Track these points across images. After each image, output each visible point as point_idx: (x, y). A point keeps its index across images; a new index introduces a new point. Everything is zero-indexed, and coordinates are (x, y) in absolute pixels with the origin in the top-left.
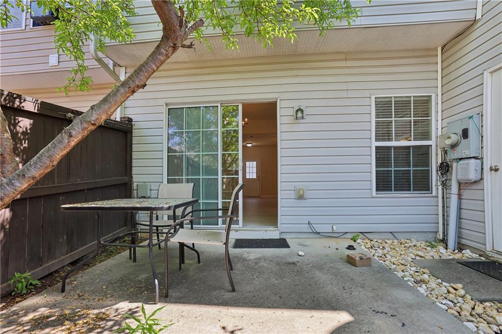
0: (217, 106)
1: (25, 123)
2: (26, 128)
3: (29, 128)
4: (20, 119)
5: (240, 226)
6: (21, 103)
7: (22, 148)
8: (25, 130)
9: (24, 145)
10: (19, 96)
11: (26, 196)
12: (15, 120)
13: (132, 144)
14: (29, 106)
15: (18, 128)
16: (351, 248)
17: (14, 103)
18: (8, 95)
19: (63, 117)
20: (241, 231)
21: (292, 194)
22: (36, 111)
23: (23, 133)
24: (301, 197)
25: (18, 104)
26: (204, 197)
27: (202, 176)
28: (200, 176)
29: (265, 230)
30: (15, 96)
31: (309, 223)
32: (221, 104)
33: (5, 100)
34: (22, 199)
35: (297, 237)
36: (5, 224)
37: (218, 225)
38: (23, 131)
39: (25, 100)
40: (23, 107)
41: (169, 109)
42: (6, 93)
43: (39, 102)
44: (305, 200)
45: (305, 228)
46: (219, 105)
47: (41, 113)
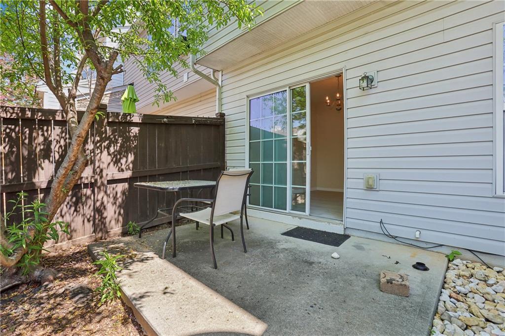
0: (286, 90)
1: (135, 130)
2: (136, 133)
3: (137, 132)
4: (132, 128)
5: (307, 214)
6: (130, 118)
7: (133, 146)
8: (135, 134)
9: (135, 144)
10: (130, 114)
11: (138, 175)
12: (129, 129)
13: (225, 135)
14: (136, 119)
15: (131, 134)
16: (421, 268)
17: (127, 119)
18: (123, 115)
19: (160, 122)
20: (304, 220)
21: (361, 184)
22: (140, 122)
23: (134, 137)
24: (370, 188)
25: (129, 119)
26: (277, 181)
27: (275, 161)
28: (272, 161)
29: (328, 222)
30: (127, 115)
31: (381, 222)
32: (290, 87)
33: (122, 118)
34: (134, 178)
35: (366, 237)
36: (126, 191)
37: (286, 210)
38: (134, 136)
39: (133, 116)
40: (132, 120)
41: (250, 100)
42: (122, 114)
43: (142, 115)
44: (376, 192)
45: (376, 227)
46: (287, 89)
47: (144, 122)
